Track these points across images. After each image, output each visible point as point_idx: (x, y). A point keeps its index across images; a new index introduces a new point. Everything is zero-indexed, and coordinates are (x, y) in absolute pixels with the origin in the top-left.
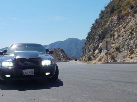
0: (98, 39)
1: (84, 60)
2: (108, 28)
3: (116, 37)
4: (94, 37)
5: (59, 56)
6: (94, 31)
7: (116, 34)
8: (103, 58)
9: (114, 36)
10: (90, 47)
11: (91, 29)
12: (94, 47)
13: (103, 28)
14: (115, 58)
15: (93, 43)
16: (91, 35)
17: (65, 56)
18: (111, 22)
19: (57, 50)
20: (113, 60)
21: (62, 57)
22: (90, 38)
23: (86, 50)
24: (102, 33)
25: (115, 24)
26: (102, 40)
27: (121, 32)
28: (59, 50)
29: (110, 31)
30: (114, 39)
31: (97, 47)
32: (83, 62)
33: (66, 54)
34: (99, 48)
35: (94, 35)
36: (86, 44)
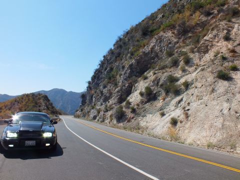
0: (127, 75)
1: (95, 118)
2: (152, 52)
5: (40, 107)
9: (187, 61)
10: (105, 91)
11: (99, 64)
17: (50, 106)
18: (160, 42)
19: (36, 96)
21: (44, 109)
24: (138, 62)
25: (170, 43)
28: (41, 96)
32: (90, 120)
33: (52, 104)
35: (108, 72)
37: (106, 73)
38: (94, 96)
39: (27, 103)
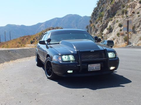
0: (106, 16)
2: (119, 2)
3: (129, 14)
4: (102, 13)
6: (101, 6)
7: (129, 10)
8: (114, 39)
9: (126, 13)
10: (96, 26)
11: (97, 4)
12: (102, 26)
13: (113, 3)
14: (129, 40)
15: (100, 21)
16: (98, 11)
20: (126, 42)
22: (96, 14)
23: (92, 30)
24: (112, 8)
26: (112, 17)
27: (136, 8)
29: (121, 7)
30: (127, 17)
31: (106, 26)
34: (108, 27)
35: (101, 11)
36: (91, 22)
37: (100, 11)
38: (92, 28)
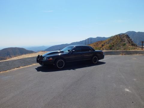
5: (124, 41)
19: (122, 36)
21: (127, 43)
28: (124, 35)
33: (131, 40)
39: (116, 40)
